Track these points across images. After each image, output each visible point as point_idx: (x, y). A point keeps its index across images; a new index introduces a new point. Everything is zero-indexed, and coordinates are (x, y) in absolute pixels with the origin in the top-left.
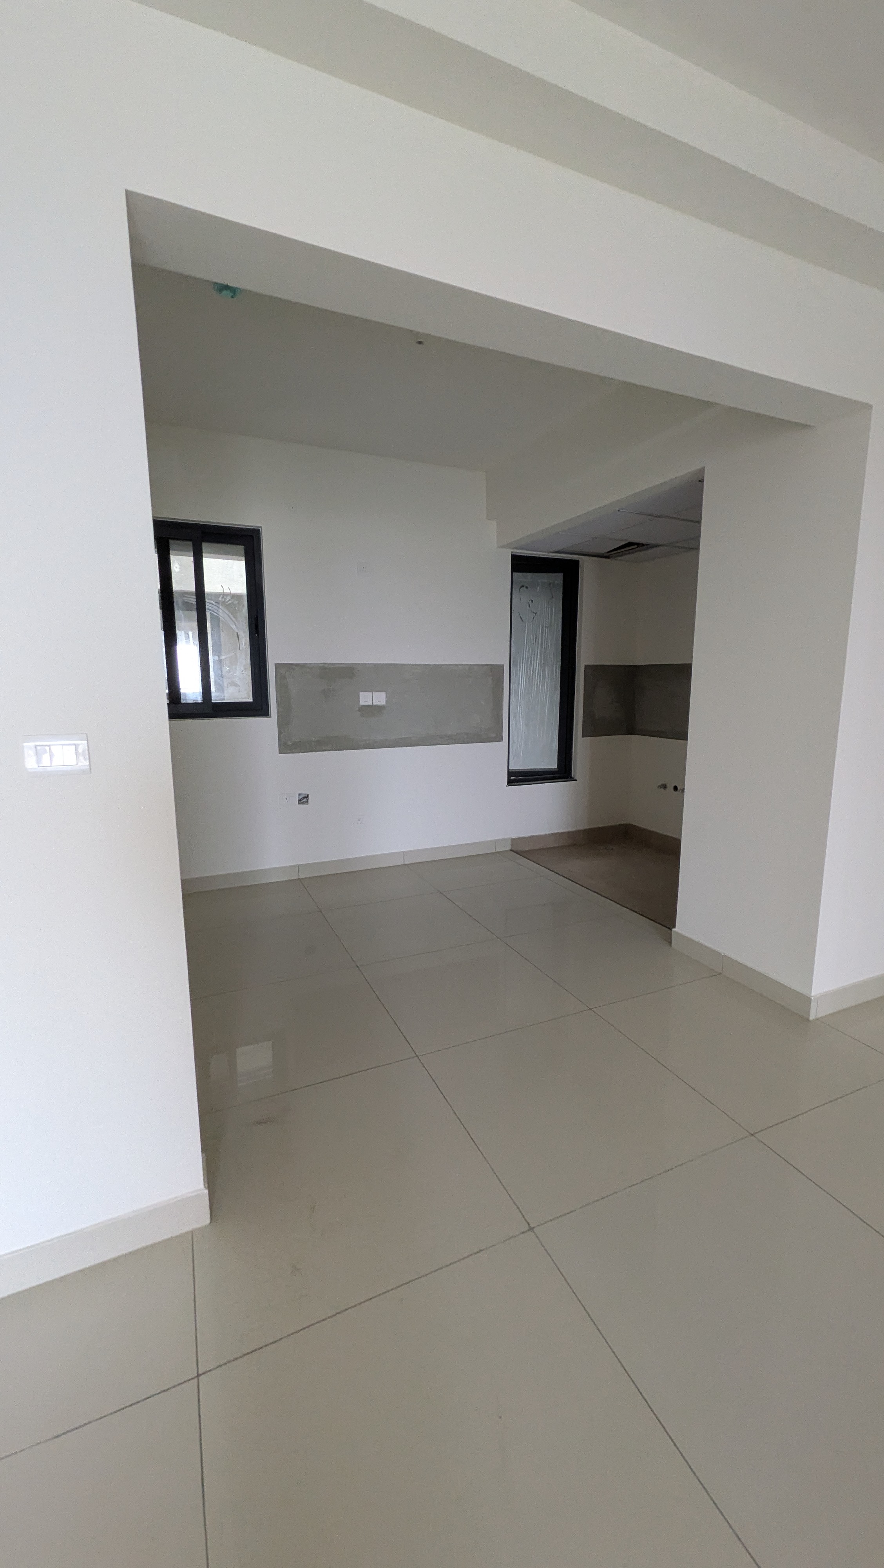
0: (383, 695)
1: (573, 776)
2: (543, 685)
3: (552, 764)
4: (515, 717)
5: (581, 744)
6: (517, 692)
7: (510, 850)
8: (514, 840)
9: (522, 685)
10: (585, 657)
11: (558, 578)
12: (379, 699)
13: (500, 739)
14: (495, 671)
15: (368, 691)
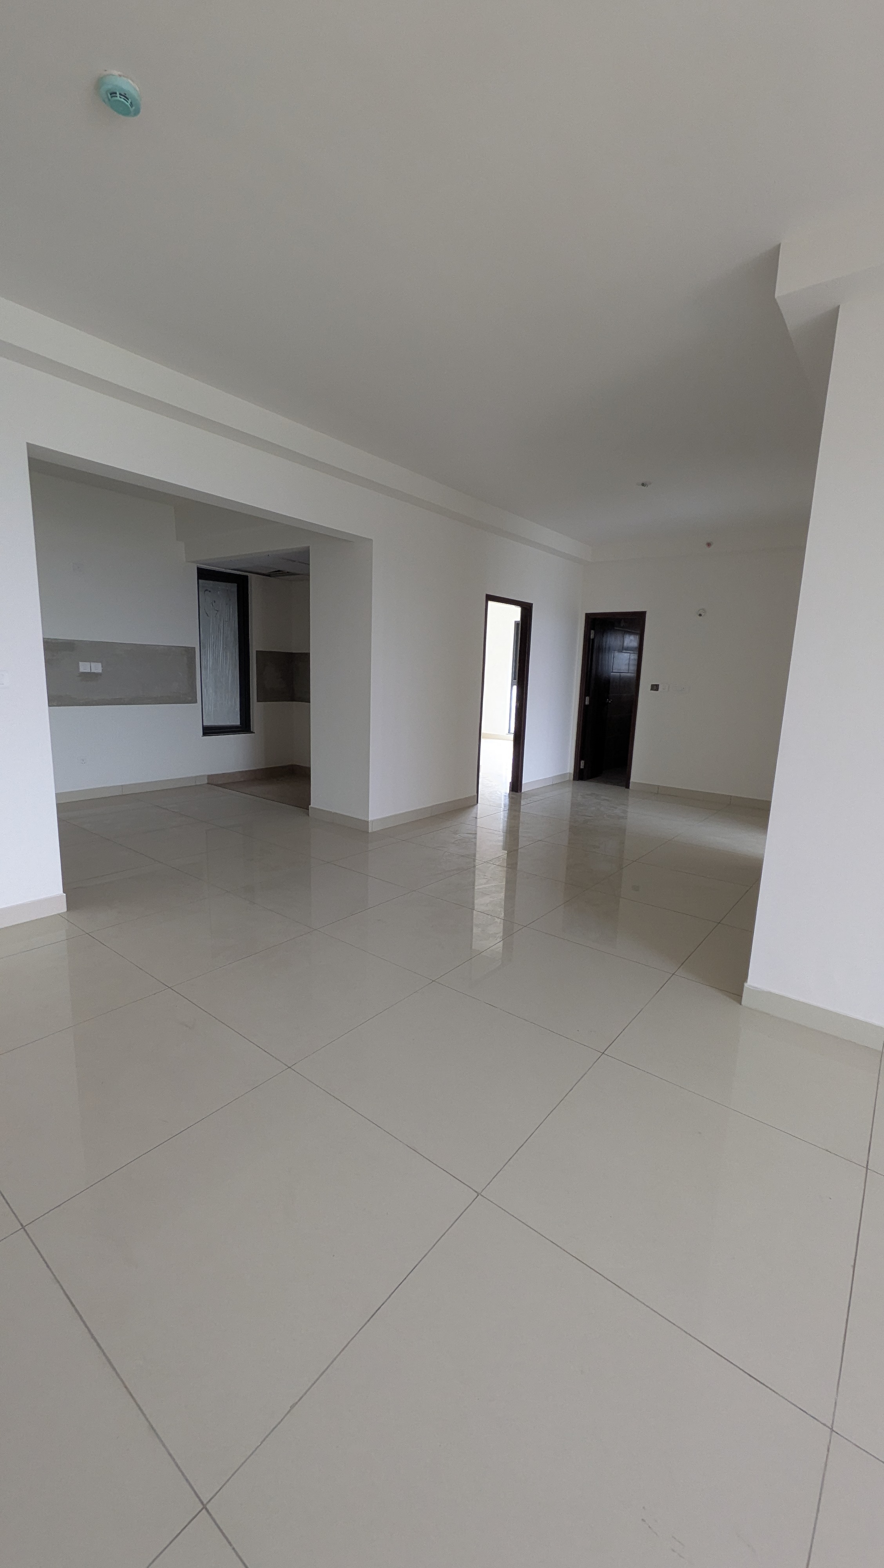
0: (100, 665)
1: (251, 730)
2: (226, 663)
3: (236, 721)
4: (206, 686)
5: (257, 708)
6: (206, 668)
7: (208, 783)
8: (209, 777)
9: (210, 663)
10: (256, 646)
11: (233, 587)
12: (97, 668)
13: (196, 702)
14: (190, 651)
15: (87, 662)
